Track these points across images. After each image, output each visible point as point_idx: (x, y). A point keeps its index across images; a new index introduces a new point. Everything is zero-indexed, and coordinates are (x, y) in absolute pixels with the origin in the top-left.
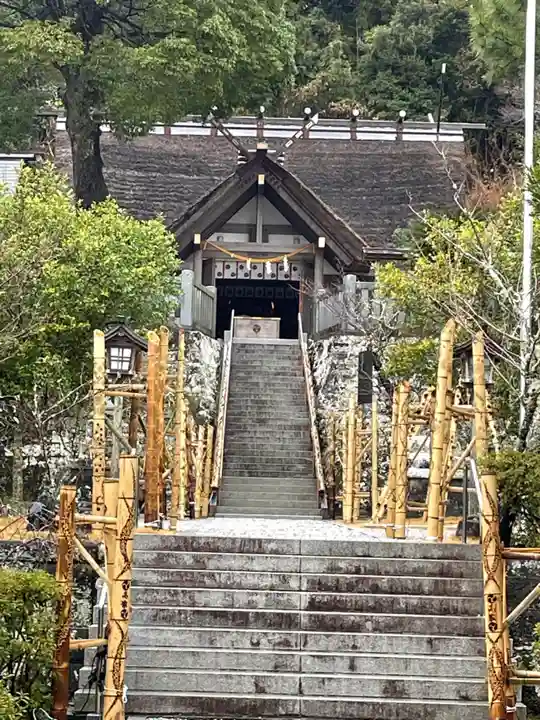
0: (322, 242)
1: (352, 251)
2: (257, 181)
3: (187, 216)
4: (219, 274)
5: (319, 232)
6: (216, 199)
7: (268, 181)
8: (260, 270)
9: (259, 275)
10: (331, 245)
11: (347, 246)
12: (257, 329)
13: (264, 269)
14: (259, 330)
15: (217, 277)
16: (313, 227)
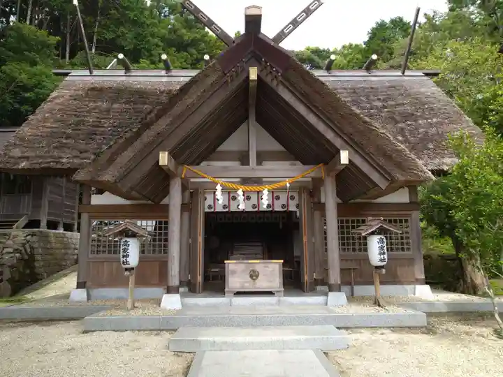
0: (344, 157)
1: (388, 168)
2: (248, 77)
3: (146, 126)
4: (210, 207)
5: (338, 142)
6: (189, 99)
7: (263, 77)
8: (254, 200)
9: (254, 206)
10: (358, 161)
11: (382, 161)
12: (254, 275)
13: (260, 198)
14: (257, 276)
15: (207, 210)
16: (330, 135)
